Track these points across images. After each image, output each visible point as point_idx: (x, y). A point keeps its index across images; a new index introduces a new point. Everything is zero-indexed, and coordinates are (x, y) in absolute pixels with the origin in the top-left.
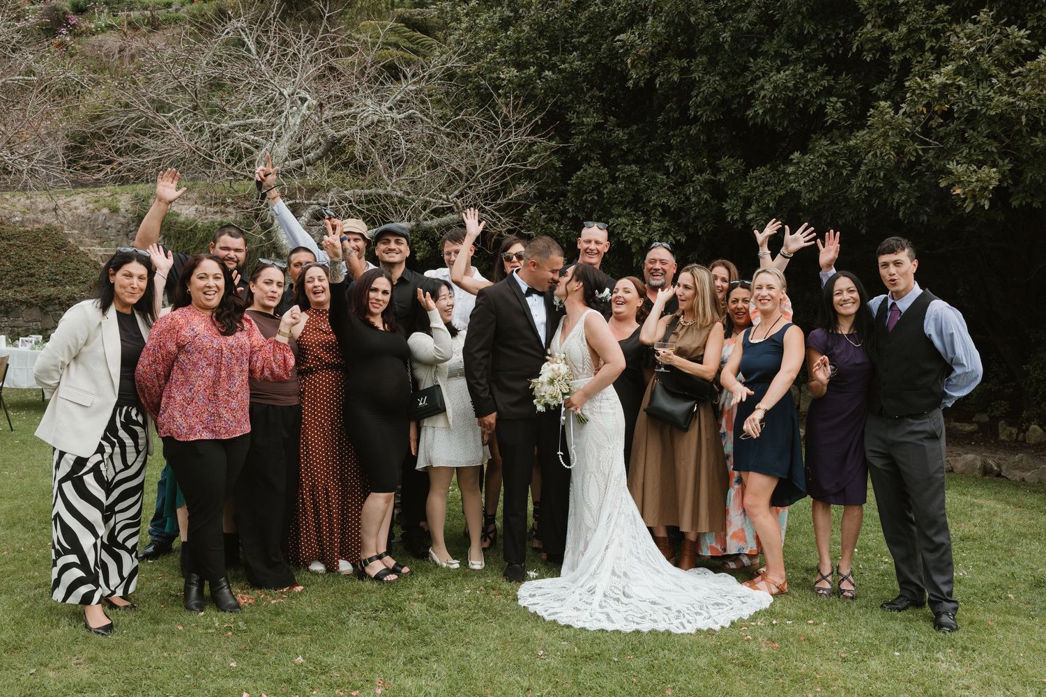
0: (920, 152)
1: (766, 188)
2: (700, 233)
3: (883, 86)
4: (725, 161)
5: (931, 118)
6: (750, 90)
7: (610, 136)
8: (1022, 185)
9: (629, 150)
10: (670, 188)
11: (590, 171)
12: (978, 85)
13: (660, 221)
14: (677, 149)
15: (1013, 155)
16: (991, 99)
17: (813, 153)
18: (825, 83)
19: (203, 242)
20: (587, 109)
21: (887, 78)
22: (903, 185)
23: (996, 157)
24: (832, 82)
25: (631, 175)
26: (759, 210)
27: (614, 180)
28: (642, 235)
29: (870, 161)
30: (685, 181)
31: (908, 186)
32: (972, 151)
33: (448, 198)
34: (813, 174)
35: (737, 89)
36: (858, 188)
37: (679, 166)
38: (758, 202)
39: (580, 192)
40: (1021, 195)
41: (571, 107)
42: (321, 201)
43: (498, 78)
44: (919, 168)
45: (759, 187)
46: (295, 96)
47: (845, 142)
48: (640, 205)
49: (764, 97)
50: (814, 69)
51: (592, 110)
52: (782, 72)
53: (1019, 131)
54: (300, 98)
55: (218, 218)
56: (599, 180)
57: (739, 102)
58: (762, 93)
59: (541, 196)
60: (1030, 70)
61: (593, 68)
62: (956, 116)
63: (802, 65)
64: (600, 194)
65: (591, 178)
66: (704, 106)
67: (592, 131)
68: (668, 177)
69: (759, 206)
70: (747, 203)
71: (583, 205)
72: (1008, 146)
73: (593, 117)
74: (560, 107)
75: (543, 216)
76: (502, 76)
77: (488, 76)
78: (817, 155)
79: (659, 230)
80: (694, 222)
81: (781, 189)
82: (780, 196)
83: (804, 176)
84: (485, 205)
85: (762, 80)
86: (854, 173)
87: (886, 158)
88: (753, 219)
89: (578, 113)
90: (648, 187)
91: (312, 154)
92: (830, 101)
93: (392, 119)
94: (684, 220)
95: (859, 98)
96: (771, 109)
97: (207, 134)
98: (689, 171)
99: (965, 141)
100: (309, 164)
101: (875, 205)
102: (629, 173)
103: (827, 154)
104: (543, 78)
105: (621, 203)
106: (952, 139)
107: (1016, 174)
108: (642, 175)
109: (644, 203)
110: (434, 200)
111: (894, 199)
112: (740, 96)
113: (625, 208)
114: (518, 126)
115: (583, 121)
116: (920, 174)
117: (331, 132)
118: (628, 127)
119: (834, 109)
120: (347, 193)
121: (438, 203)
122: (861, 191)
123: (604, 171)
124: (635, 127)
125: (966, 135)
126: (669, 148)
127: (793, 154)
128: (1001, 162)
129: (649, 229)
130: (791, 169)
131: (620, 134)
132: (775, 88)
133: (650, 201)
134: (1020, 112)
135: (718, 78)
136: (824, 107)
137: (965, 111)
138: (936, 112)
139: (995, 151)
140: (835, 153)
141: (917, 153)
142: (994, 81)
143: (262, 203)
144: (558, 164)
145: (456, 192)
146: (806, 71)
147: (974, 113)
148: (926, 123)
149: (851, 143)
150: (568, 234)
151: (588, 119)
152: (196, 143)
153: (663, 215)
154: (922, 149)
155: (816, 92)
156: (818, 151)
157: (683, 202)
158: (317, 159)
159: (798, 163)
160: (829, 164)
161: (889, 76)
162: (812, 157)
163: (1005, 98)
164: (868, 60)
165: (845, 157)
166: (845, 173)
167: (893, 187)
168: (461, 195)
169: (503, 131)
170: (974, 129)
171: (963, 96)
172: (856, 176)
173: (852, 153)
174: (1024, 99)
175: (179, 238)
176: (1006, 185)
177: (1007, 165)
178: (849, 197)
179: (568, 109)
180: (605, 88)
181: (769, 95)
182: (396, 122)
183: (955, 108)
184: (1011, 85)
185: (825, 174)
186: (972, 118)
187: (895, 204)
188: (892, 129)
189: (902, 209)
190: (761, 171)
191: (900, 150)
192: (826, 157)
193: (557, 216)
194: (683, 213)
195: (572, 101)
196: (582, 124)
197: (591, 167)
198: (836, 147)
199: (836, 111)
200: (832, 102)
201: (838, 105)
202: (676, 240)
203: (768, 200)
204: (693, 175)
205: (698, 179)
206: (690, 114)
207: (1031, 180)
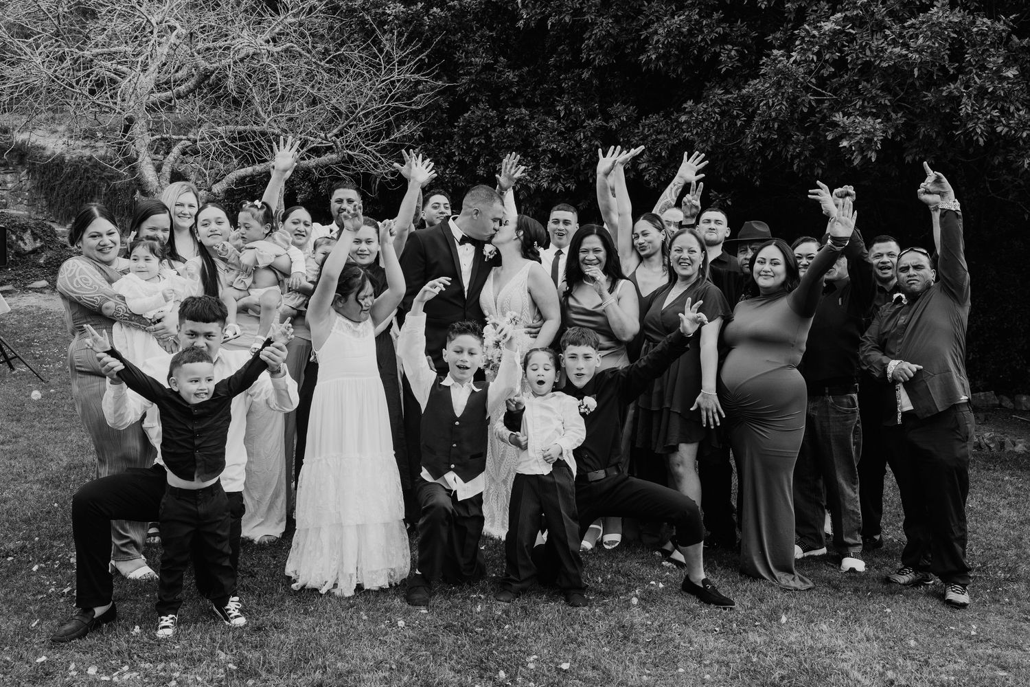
0: (813, 104)
1: (659, 137)
2: (591, 181)
3: (778, 35)
4: (616, 108)
5: (823, 67)
6: (644, 34)
7: (499, 78)
8: (916, 140)
9: (519, 93)
10: (561, 134)
11: (478, 113)
12: (872, 36)
13: (549, 168)
14: (568, 93)
15: (907, 108)
16: (883, 50)
17: (706, 102)
18: (720, 30)
19: (70, 178)
20: (476, 49)
21: (783, 26)
22: (798, 136)
23: (889, 110)
24: (728, 30)
25: (521, 119)
27: (503, 123)
28: (530, 182)
29: (764, 112)
30: (575, 126)
31: (802, 138)
32: (866, 104)
33: (326, 136)
34: (706, 123)
35: (631, 34)
36: (752, 139)
37: (570, 110)
38: (650, 150)
39: (467, 135)
40: (915, 150)
41: (459, 46)
42: (191, 136)
43: (384, 13)
44: (814, 119)
45: (651, 135)
46: (164, 24)
47: (740, 91)
48: (529, 150)
49: (658, 41)
50: (709, 16)
51: (481, 50)
52: (676, 17)
53: (913, 84)
54: (169, 26)
55: (87, 152)
56: (487, 123)
57: (632, 47)
58: (656, 38)
59: (426, 138)
60: (923, 23)
61: (483, 6)
62: (850, 67)
63: (697, 10)
64: (488, 138)
65: (479, 121)
66: (597, 49)
67: (480, 72)
68: (559, 122)
69: (651, 156)
71: (470, 147)
72: (902, 100)
73: (481, 57)
74: (448, 46)
76: (388, 12)
77: (373, 11)
78: (710, 104)
79: (549, 177)
80: (584, 169)
81: (674, 138)
82: (673, 145)
83: (697, 126)
84: (367, 145)
85: (656, 25)
86: (748, 123)
87: (778, 108)
88: (645, 168)
89: (467, 53)
90: (538, 132)
91: (183, 87)
92: (724, 49)
93: (269, 52)
94: (575, 167)
95: (755, 47)
96: (664, 55)
97: (68, 63)
98: (580, 116)
99: (859, 93)
100: (179, 97)
101: (769, 157)
102: (518, 117)
103: (720, 103)
104: (431, 15)
105: (509, 147)
106: (846, 90)
107: (910, 127)
108: (532, 118)
109: (533, 148)
110: (312, 139)
111: (788, 151)
112: (633, 40)
114: (401, 63)
115: (472, 61)
116: (815, 126)
117: (203, 64)
118: (519, 68)
119: (728, 57)
120: (220, 129)
121: (315, 142)
122: (755, 143)
123: (493, 113)
124: (526, 69)
125: (860, 87)
126: (561, 91)
127: (686, 102)
128: (894, 116)
129: (538, 176)
130: (683, 118)
131: (510, 75)
132: (669, 33)
133: (540, 147)
134: (912, 65)
135: (611, 21)
136: (719, 54)
137: (859, 62)
138: (827, 61)
139: (889, 104)
140: (728, 102)
141: (810, 104)
142: (888, 32)
143: (124, 136)
144: (446, 105)
145: (335, 131)
146: (701, 17)
147: (868, 65)
148: (818, 72)
149: (744, 91)
150: (454, 178)
151: (477, 59)
152: (55, 71)
153: (552, 161)
154: (816, 101)
155: (711, 40)
156: (712, 100)
157: (574, 148)
158: (189, 92)
159: (690, 112)
160: (722, 114)
161: (785, 25)
162: (705, 106)
163: (897, 50)
164: (763, 7)
165: (739, 106)
166: (739, 123)
167: (786, 138)
168: (341, 134)
169: (385, 67)
170: (868, 81)
171: (857, 47)
172: (751, 127)
173: (746, 102)
174: (916, 51)
175: (44, 173)
176: (899, 139)
177: (899, 118)
178: (744, 147)
179: (457, 48)
180: (495, 28)
181: (662, 40)
182: (272, 55)
183: (849, 58)
184: (904, 36)
185: (719, 124)
186: (867, 70)
187: (789, 157)
188: (785, 78)
189: (796, 161)
190: (653, 118)
191: (793, 101)
192: (720, 107)
193: (443, 159)
194: (573, 160)
195: (461, 40)
196: (471, 64)
197: (480, 109)
198: (730, 96)
199: (731, 59)
200: (727, 50)
201: (733, 53)
202: (565, 188)
203: (661, 149)
204: (584, 121)
205: (590, 125)
206: (583, 58)
207: (924, 135)
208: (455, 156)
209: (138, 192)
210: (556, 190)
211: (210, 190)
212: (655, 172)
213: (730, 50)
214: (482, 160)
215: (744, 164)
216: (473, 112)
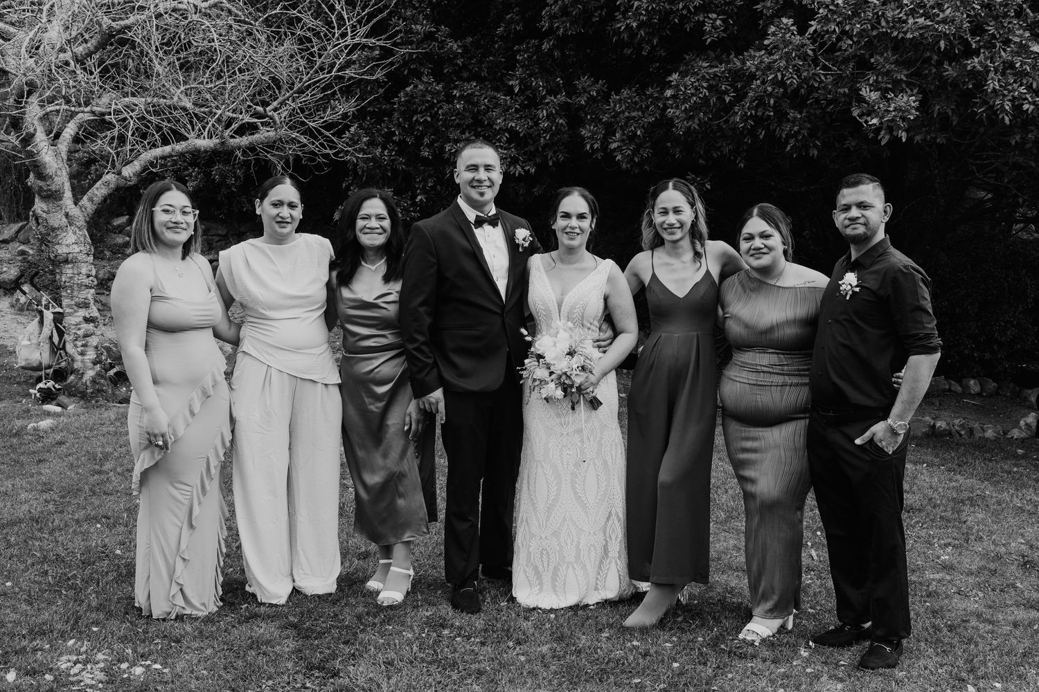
0: (823, 78)
1: (632, 114)
2: (551, 164)
3: (768, 4)
4: (584, 81)
7: (442, 48)
9: (465, 66)
10: (516, 111)
11: (421, 87)
12: (886, 6)
13: (506, 149)
14: (523, 66)
15: (917, 84)
17: (693, 75)
22: (794, 115)
25: (471, 94)
26: (625, 137)
27: (450, 99)
29: (758, 87)
30: (533, 102)
32: (880, 79)
34: (695, 98)
36: (742, 117)
37: (526, 86)
38: (622, 128)
39: (408, 112)
44: (818, 95)
45: (623, 112)
47: (728, 64)
49: (639, 8)
51: (421, 17)
56: (433, 98)
57: (600, 15)
58: (635, 4)
59: (360, 115)
64: (435, 116)
65: (424, 96)
66: (562, 16)
67: (422, 41)
68: (512, 98)
69: (624, 134)
70: (610, 131)
71: (412, 127)
73: (422, 24)
75: (365, 139)
78: (697, 77)
80: (543, 151)
81: (650, 115)
82: (649, 123)
83: (684, 101)
86: (739, 99)
87: (788, 82)
88: (617, 148)
90: (489, 109)
92: (709, 18)
94: (533, 148)
98: (540, 91)
101: (761, 137)
102: (470, 91)
103: (707, 77)
105: (458, 126)
108: (482, 94)
109: (485, 126)
111: (783, 130)
112: (601, 8)
113: (463, 132)
115: (412, 29)
116: (818, 103)
118: (462, 38)
119: (712, 27)
122: (746, 121)
123: (438, 87)
124: (469, 40)
125: (871, 60)
126: (515, 64)
127: (670, 75)
128: (909, 92)
130: (668, 93)
131: (454, 46)
133: (494, 125)
134: (938, 37)
136: (702, 24)
139: (904, 79)
140: (715, 76)
141: (820, 78)
142: (905, 2)
144: (385, 79)
147: (882, 36)
149: (733, 65)
150: (393, 161)
151: (418, 26)
153: (509, 141)
154: (826, 75)
155: (695, 7)
156: (698, 74)
157: (532, 127)
159: (677, 86)
160: (710, 89)
162: (693, 80)
163: (920, 21)
165: (728, 81)
166: (727, 99)
167: (782, 116)
170: (879, 54)
172: (741, 103)
173: (735, 77)
174: (942, 22)
177: (915, 95)
178: (732, 126)
181: (644, 6)
185: (707, 99)
187: (784, 136)
188: (795, 50)
189: (792, 142)
190: (625, 93)
192: (707, 81)
193: (380, 139)
194: (530, 141)
197: (423, 82)
198: (716, 69)
199: (715, 29)
200: (711, 19)
201: (718, 22)
202: (524, 171)
203: (635, 128)
204: (544, 97)
205: (552, 101)
206: (543, 26)
207: (939, 113)
208: (396, 135)
209: (32, 175)
210: (514, 173)
211: (119, 173)
212: (629, 152)
213: (715, 20)
214: (426, 140)
215: (728, 145)
216: (416, 87)
